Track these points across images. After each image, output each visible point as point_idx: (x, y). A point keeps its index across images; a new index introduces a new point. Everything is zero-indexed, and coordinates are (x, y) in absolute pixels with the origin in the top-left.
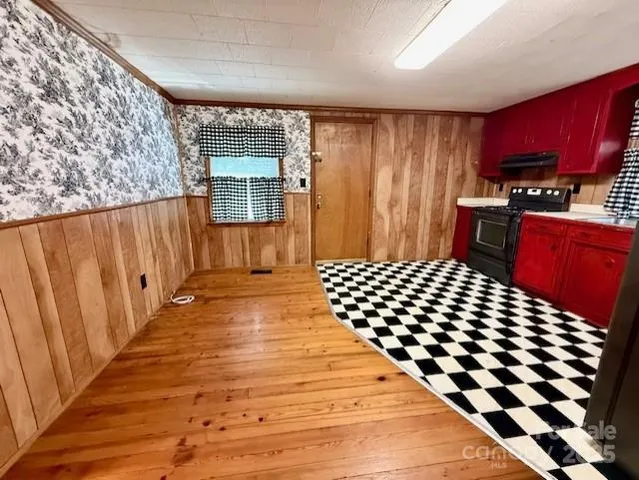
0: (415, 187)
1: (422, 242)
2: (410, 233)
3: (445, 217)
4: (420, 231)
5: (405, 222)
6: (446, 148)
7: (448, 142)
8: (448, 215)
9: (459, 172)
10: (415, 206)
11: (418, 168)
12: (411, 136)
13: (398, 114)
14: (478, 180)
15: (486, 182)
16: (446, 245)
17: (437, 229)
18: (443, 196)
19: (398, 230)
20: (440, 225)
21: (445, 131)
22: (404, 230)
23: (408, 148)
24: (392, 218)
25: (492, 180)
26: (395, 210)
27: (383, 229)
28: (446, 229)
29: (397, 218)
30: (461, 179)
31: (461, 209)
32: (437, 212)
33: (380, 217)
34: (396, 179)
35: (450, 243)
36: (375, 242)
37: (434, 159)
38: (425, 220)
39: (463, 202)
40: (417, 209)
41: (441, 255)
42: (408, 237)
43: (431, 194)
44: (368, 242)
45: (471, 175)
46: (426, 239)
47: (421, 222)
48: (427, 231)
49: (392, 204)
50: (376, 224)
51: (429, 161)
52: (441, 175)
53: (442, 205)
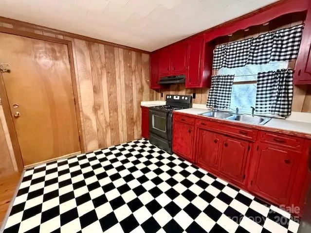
0: (112, 96)
1: (123, 131)
2: (113, 127)
3: (135, 114)
4: (120, 124)
5: (108, 120)
6: (129, 71)
7: (130, 67)
8: (137, 113)
9: (139, 86)
10: (114, 109)
11: (112, 82)
12: (103, 59)
13: (91, 42)
14: (150, 91)
15: (155, 92)
16: (138, 130)
17: (131, 122)
18: (132, 101)
19: (104, 125)
20: (132, 119)
21: (127, 59)
22: (109, 125)
23: (102, 68)
24: (97, 119)
25: (157, 91)
26: (100, 112)
27: (92, 127)
28: (136, 121)
29: (101, 118)
30: (141, 90)
31: (144, 108)
32: (129, 111)
33: (87, 118)
34: (96, 90)
35: (140, 129)
36: (86, 137)
37: (123, 77)
38: (123, 117)
39: (144, 104)
40: (116, 110)
41: (136, 137)
42: (112, 129)
43: (124, 100)
44: (80, 139)
45: (147, 88)
46: (125, 129)
47: (120, 118)
48: (125, 123)
49: (96, 108)
50: (85, 125)
51: (120, 78)
52: (128, 87)
53: (132, 106)
